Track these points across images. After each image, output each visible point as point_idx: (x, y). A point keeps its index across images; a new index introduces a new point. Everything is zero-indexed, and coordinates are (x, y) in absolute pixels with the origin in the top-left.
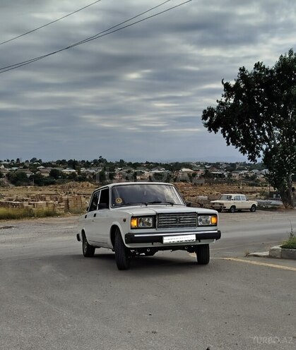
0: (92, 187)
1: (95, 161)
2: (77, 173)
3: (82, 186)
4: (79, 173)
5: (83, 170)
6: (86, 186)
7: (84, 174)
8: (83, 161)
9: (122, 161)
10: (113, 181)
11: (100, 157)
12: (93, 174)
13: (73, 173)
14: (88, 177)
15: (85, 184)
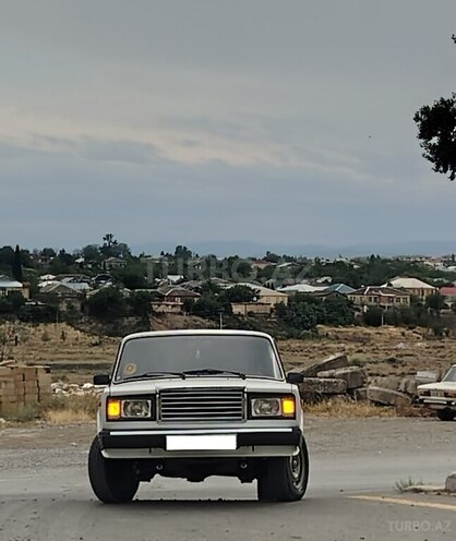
0: (76, 341)
1: (89, 252)
2: (26, 294)
3: (45, 339)
4: (34, 292)
5: (47, 282)
6: (55, 338)
7: (51, 297)
8: (48, 253)
9: (182, 252)
10: (153, 321)
11: (108, 237)
12: (81, 296)
13: (14, 293)
14: (63, 307)
15: (53, 329)
